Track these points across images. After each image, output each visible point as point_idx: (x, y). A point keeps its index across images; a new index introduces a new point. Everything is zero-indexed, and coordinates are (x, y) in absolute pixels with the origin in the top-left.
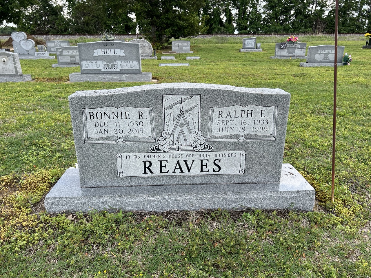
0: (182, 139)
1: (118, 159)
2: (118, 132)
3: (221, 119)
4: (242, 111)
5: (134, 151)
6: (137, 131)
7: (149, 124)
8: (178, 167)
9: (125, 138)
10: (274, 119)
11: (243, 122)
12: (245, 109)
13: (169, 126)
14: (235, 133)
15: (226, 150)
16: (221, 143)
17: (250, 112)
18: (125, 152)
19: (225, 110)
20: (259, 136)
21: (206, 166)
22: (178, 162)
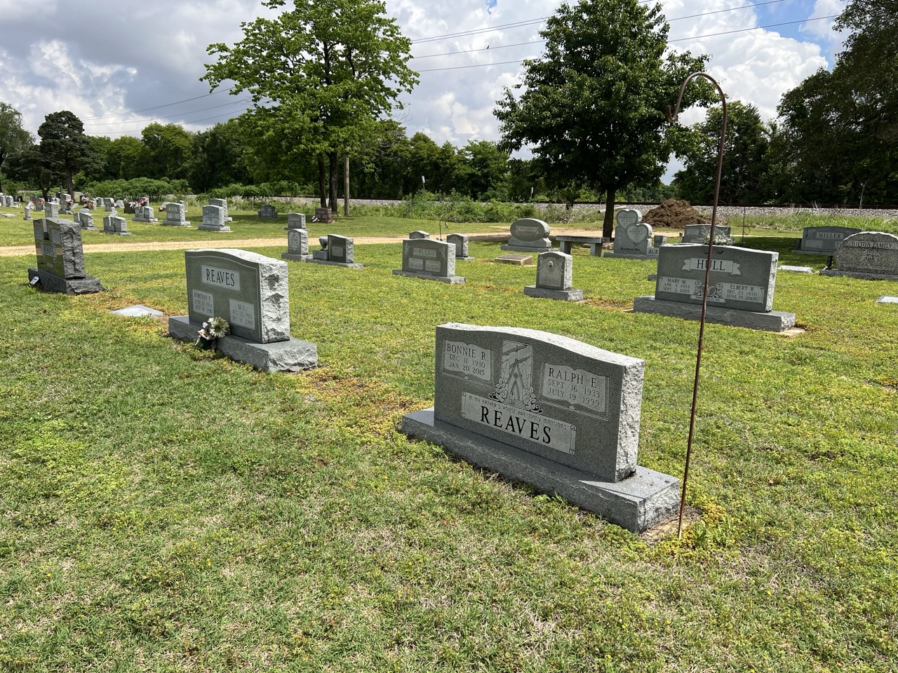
0: (515, 391)
1: (463, 397)
2: (465, 368)
3: (551, 378)
4: (573, 374)
5: (476, 394)
6: (479, 372)
7: (489, 366)
8: (510, 423)
9: (470, 377)
10: (606, 393)
11: (573, 388)
12: (575, 372)
13: (505, 375)
14: (565, 399)
15: (556, 417)
16: (551, 407)
17: (580, 377)
18: (469, 391)
19: (556, 369)
20: (590, 411)
21: (536, 431)
22: (511, 419)
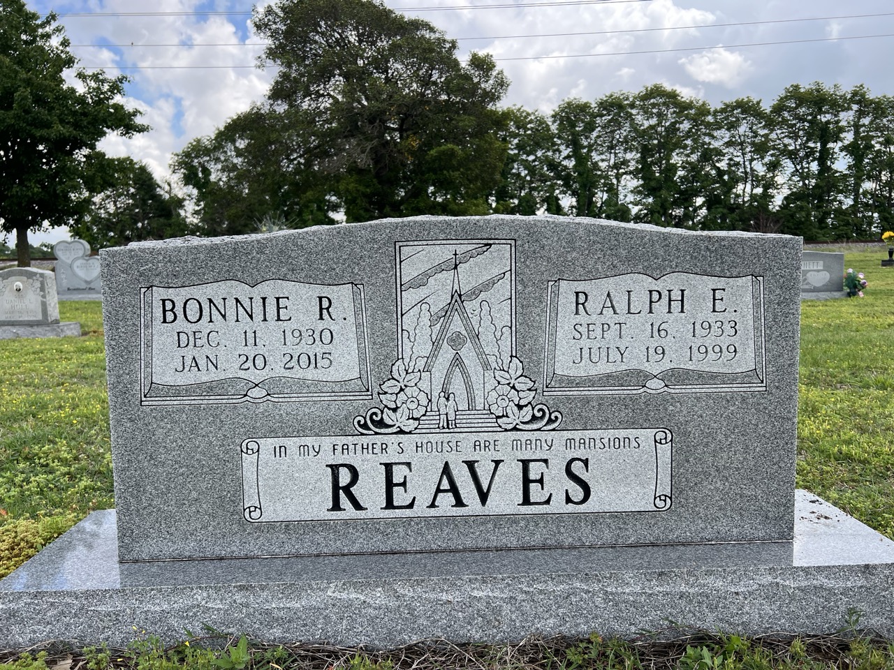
0: (457, 386)
1: (249, 460)
2: (249, 364)
3: (582, 318)
4: (651, 291)
5: (301, 432)
6: (313, 361)
7: (352, 335)
8: (445, 485)
9: (273, 387)
10: (756, 319)
11: (656, 328)
12: (659, 285)
13: (416, 346)
14: (634, 365)
15: (606, 424)
16: (586, 401)
17: (676, 295)
18: (272, 433)
19: (596, 290)
20: (713, 377)
21: (541, 481)
22: (446, 470)
